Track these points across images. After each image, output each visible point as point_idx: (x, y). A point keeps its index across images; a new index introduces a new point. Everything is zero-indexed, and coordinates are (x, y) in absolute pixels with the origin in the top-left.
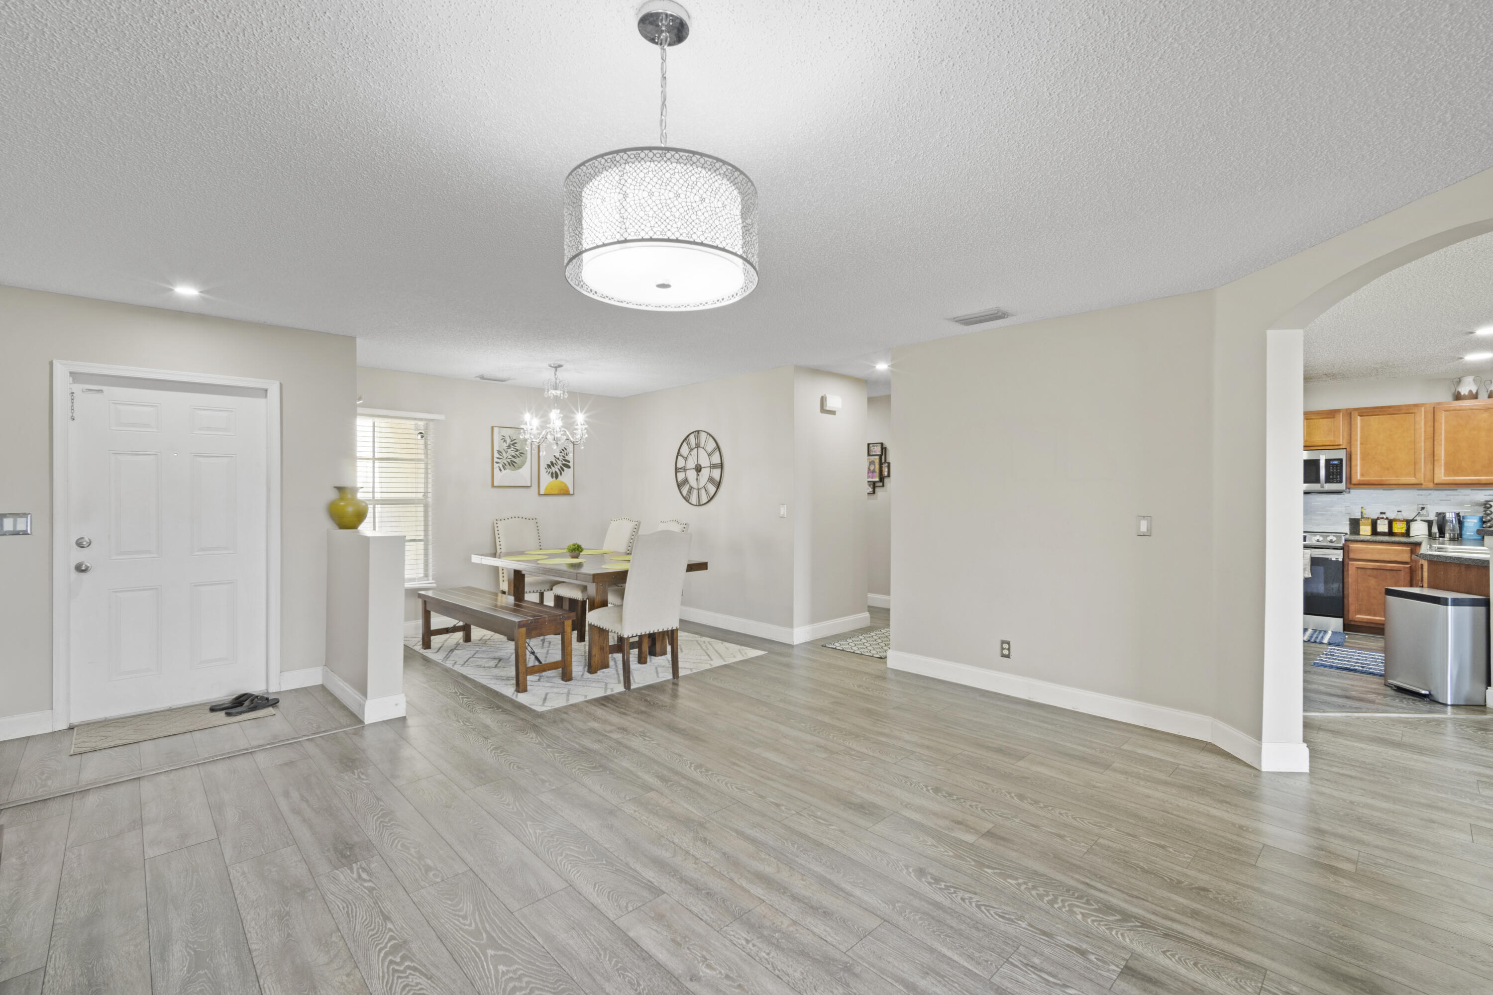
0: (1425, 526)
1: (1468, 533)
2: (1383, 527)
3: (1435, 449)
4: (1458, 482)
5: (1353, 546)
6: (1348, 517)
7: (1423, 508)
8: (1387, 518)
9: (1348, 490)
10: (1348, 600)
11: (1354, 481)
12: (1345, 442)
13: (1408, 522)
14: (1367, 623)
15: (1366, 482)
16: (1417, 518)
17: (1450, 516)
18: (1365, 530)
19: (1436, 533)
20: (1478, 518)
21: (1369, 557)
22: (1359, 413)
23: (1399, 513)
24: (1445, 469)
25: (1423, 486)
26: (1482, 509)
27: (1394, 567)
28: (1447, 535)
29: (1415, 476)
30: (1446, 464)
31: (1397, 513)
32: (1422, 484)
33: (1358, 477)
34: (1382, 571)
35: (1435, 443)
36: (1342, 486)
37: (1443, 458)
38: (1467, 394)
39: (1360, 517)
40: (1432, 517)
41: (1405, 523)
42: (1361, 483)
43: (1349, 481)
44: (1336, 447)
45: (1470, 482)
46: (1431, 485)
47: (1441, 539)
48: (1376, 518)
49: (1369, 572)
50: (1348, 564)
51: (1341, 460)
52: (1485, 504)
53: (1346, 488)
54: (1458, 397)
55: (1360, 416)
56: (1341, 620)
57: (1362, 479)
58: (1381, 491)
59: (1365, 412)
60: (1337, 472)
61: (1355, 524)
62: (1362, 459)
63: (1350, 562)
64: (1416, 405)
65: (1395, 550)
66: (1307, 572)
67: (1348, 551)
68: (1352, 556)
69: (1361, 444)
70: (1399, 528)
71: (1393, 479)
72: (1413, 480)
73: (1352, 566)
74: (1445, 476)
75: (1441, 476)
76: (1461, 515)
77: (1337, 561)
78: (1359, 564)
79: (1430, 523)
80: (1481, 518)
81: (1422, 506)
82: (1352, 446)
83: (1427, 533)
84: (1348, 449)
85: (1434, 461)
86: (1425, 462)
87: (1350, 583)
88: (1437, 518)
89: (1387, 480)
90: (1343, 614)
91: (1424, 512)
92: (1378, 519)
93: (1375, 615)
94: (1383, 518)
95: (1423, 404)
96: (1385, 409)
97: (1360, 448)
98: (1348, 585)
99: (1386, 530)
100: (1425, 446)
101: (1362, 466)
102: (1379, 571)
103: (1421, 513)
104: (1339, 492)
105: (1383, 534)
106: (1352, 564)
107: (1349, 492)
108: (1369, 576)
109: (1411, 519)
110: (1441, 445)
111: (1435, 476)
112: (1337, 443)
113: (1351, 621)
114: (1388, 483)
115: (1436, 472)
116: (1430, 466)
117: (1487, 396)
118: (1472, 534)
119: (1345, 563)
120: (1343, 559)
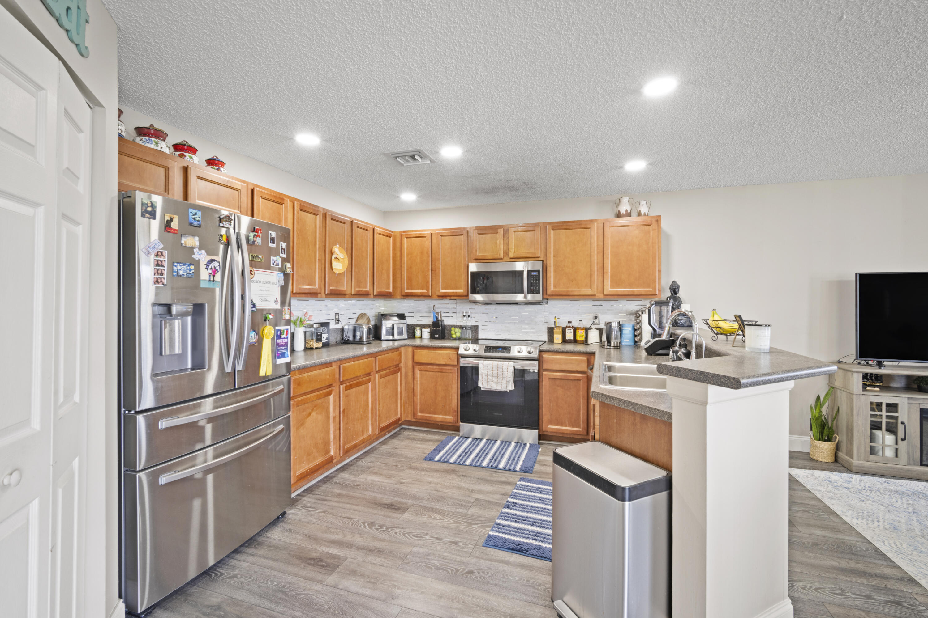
0: (597, 333)
1: (625, 340)
2: (569, 336)
3: (604, 262)
4: (620, 293)
5: (546, 356)
6: (546, 326)
7: (596, 317)
8: (573, 327)
9: (545, 301)
10: (542, 410)
11: (549, 292)
12: (543, 254)
13: (587, 330)
14: (556, 433)
15: (557, 294)
16: (593, 327)
17: (614, 325)
18: (558, 338)
19: (605, 342)
20: (631, 326)
21: (557, 367)
22: (552, 226)
23: (581, 322)
24: (611, 282)
25: (596, 297)
26: (633, 318)
27: (575, 376)
28: (612, 344)
29: (591, 288)
30: (611, 276)
31: (579, 322)
32: (595, 295)
33: (551, 288)
34: (567, 381)
35: (605, 256)
36: (538, 297)
37: (609, 271)
38: (624, 213)
39: (554, 326)
40: (602, 326)
41: (584, 331)
42: (554, 294)
43: (545, 292)
44: (535, 258)
45: (627, 293)
46: (601, 296)
47: (608, 347)
48: (565, 326)
49: (558, 382)
50: (543, 373)
51: (539, 271)
52: (636, 314)
53: (543, 299)
54: (619, 215)
55: (553, 230)
56: (537, 431)
57: (555, 290)
58: (569, 302)
59: (558, 226)
60: (536, 283)
61: (551, 331)
62: (555, 271)
63: (544, 373)
64: (591, 221)
65: (577, 360)
66: (510, 385)
67: (543, 362)
68: (545, 367)
69: (554, 256)
70: (581, 336)
71: (575, 290)
72: (588, 291)
73: (546, 375)
74: (611, 288)
75: (609, 289)
76: (621, 323)
77: (534, 372)
78: (550, 375)
79: (601, 330)
80: (634, 326)
81: (596, 315)
82: (548, 258)
83: (599, 341)
84: (545, 262)
85: (603, 274)
86: (597, 275)
87: (544, 393)
88: (605, 327)
89: (572, 291)
90: (538, 425)
91: (596, 321)
92: (566, 327)
93: (562, 426)
94: (570, 327)
95: (596, 220)
96: (570, 224)
97: (553, 260)
98: (543, 394)
99: (572, 338)
100: (597, 259)
101: (555, 277)
102: (565, 381)
103: (595, 322)
104: (538, 303)
105: (570, 342)
106: (545, 375)
107: (547, 302)
108: (558, 386)
109: (589, 327)
110: (608, 258)
111: (605, 287)
112: (536, 256)
113: (544, 431)
114: (572, 294)
115: (605, 284)
116: (601, 279)
117: (637, 215)
118: (628, 340)
119: (541, 373)
120: (539, 370)
